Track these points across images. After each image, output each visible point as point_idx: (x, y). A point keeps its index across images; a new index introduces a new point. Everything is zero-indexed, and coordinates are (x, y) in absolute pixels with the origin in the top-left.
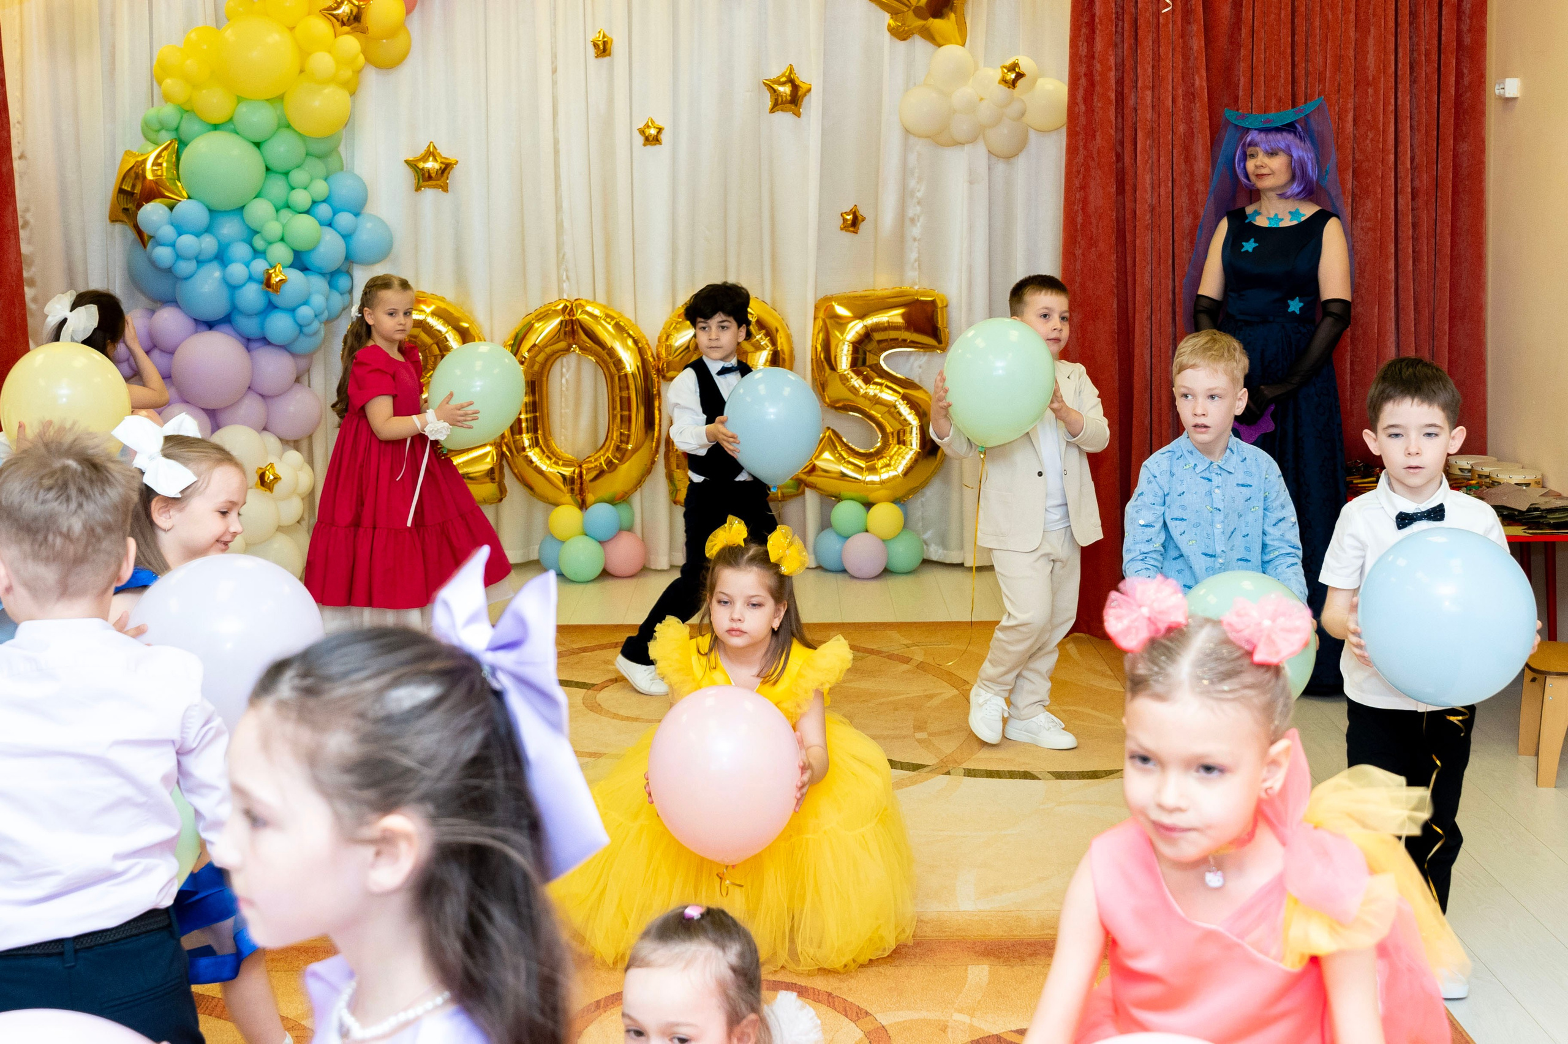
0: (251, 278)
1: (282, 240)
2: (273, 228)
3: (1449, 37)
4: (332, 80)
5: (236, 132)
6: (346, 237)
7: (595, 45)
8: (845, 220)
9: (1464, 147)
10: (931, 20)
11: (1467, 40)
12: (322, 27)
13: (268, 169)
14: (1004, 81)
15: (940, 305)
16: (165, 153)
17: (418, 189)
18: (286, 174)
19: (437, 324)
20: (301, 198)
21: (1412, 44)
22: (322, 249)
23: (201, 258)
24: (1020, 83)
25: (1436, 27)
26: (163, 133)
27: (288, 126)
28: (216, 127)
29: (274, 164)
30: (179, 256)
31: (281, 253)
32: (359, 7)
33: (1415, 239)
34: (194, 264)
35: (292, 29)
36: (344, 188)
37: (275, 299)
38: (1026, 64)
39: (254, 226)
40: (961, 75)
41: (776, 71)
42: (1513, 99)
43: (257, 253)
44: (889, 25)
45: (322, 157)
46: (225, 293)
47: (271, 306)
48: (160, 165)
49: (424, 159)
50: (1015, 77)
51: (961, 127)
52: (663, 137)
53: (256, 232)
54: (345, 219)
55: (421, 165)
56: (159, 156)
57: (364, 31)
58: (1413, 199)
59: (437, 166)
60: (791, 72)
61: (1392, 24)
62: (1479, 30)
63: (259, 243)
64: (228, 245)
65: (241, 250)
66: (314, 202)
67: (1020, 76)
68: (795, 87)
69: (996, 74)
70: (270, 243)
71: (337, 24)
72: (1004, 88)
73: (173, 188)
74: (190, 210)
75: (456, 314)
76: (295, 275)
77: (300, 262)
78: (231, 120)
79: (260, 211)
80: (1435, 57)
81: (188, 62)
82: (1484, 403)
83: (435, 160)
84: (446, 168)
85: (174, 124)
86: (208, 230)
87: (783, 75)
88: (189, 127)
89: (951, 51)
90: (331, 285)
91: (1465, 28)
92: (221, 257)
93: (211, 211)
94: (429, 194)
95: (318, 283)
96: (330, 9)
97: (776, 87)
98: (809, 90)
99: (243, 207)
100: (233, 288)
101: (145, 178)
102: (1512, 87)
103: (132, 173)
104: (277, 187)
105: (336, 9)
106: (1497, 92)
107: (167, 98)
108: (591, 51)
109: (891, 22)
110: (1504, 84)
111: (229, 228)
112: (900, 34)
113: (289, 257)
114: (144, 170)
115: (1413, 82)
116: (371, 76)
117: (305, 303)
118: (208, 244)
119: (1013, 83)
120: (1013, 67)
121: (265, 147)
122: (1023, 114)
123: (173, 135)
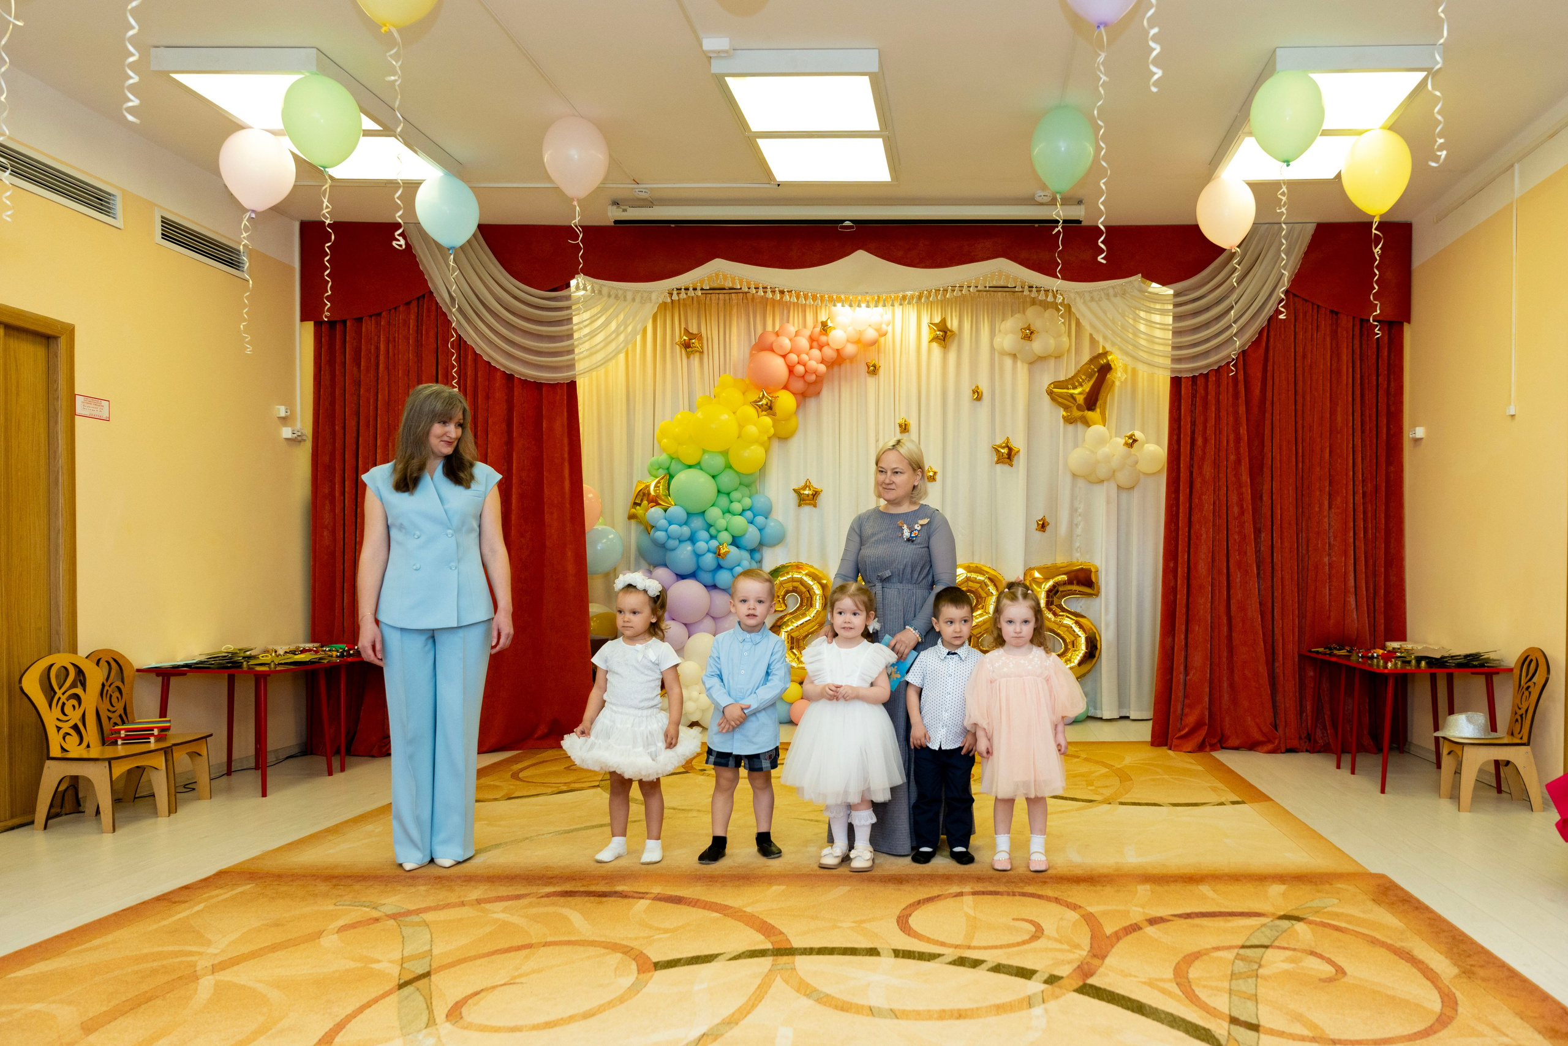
0: (709, 551)
1: (726, 530)
2: (722, 522)
3: (1383, 407)
4: (756, 441)
5: (702, 470)
6: (760, 530)
7: (900, 426)
8: (1038, 524)
9: (1392, 469)
10: (1086, 412)
11: (1393, 409)
12: (751, 411)
13: (719, 491)
14: (1126, 444)
15: (1093, 570)
16: (662, 481)
17: (800, 505)
18: (728, 494)
19: (809, 581)
20: (737, 507)
21: (1362, 412)
22: (747, 536)
23: (681, 539)
24: (1135, 445)
25: (1375, 401)
26: (661, 470)
27: (731, 467)
28: (690, 467)
29: (723, 488)
30: (669, 537)
31: (725, 537)
32: (771, 401)
33: (1365, 520)
34: (677, 542)
35: (734, 413)
36: (760, 502)
37: (722, 563)
38: (1138, 434)
39: (710, 522)
40: (1102, 441)
41: (999, 441)
42: (1421, 439)
43: (712, 537)
44: (1063, 415)
45: (747, 486)
46: (694, 559)
47: (719, 567)
48: (659, 487)
49: (804, 488)
50: (1132, 442)
51: (1102, 472)
52: (938, 477)
53: (712, 526)
54: (760, 519)
55: (802, 492)
56: (659, 482)
57: (774, 415)
58: (1363, 498)
59: (811, 492)
60: (1008, 442)
61: (1350, 399)
62: (1400, 402)
63: (713, 531)
64: (696, 532)
65: (703, 534)
66: (743, 510)
67: (1135, 441)
68: (1010, 449)
69: (1121, 441)
70: (719, 531)
71: (760, 410)
72: (1126, 448)
73: (666, 500)
74: (676, 511)
75: (820, 575)
76: (733, 549)
77: (735, 542)
78: (699, 463)
79: (714, 513)
80: (1374, 418)
81: (677, 430)
82: (1405, 613)
83: (810, 489)
84: (816, 494)
85: (667, 465)
86: (686, 523)
87: (1003, 443)
88: (674, 466)
89: (1097, 429)
90: (752, 558)
91: (1391, 403)
92: (692, 539)
93: (688, 514)
94: (807, 509)
95: (745, 555)
96: (756, 402)
97: (999, 449)
98: (1018, 452)
99: (704, 512)
100: (698, 556)
101: (649, 494)
102: (1420, 432)
103: (641, 493)
104: (723, 501)
105: (759, 402)
106: (1411, 436)
107: (663, 450)
108: (898, 429)
109: (1064, 413)
110: (1415, 431)
111: (697, 523)
112: (1069, 420)
113: (730, 540)
114: (649, 491)
115: (1363, 432)
116: (775, 444)
117: (739, 565)
118: (686, 531)
119: (1131, 446)
120: (1130, 437)
121: (719, 478)
122: (1137, 463)
123: (666, 472)
